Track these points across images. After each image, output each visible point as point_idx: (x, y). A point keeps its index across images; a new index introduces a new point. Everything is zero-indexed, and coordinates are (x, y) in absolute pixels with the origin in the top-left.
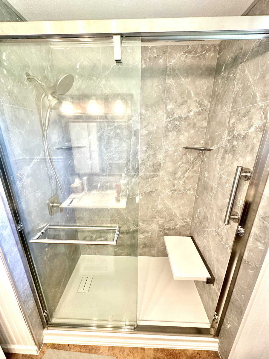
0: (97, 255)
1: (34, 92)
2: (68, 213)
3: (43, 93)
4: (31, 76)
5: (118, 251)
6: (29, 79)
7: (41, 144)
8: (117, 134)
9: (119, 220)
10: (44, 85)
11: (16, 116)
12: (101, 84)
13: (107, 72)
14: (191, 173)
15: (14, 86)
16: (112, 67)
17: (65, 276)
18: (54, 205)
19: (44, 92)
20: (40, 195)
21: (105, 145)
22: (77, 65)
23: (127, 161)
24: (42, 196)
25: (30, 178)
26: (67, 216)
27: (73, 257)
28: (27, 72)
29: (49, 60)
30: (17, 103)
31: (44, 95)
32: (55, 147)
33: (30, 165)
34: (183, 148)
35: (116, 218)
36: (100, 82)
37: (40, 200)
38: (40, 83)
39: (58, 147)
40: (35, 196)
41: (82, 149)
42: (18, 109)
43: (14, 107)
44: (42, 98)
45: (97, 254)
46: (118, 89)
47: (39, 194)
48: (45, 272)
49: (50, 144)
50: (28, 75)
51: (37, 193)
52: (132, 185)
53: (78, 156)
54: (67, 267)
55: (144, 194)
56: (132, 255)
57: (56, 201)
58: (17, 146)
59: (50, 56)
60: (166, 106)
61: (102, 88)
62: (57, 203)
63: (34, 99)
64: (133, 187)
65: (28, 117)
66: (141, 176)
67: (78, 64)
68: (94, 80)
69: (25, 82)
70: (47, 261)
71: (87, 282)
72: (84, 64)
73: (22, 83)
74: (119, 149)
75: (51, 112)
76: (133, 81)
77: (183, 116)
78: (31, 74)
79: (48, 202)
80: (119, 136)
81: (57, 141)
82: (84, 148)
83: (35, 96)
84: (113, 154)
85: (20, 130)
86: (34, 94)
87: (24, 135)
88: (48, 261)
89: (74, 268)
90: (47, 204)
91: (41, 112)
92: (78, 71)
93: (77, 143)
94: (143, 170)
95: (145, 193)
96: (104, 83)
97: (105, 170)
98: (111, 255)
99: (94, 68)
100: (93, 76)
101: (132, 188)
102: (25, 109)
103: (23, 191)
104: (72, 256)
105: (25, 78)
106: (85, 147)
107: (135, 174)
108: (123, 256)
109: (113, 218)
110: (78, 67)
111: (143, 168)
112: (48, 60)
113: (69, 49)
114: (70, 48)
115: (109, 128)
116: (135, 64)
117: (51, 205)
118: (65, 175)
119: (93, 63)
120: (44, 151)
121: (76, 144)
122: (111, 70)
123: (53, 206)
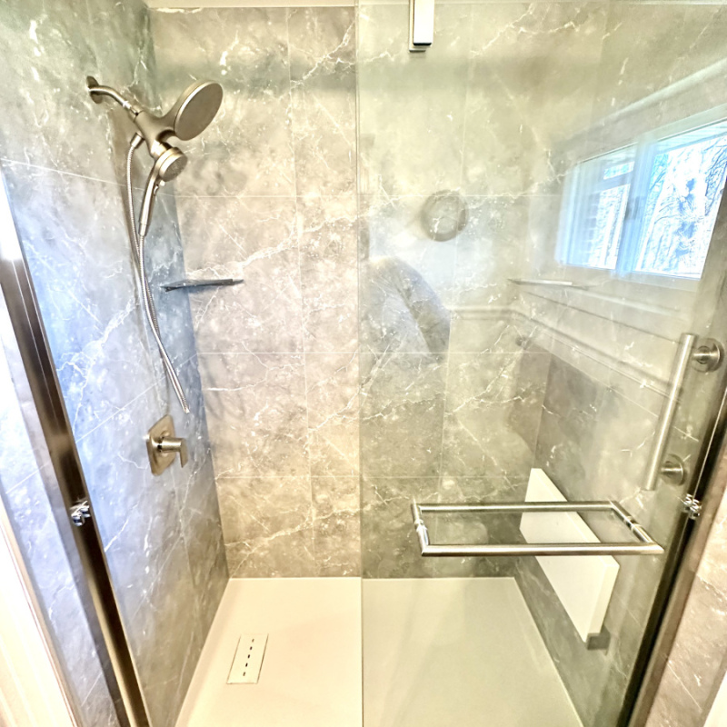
0: (275, 576)
1: (109, 130)
2: (197, 465)
3: (136, 134)
4: (103, 87)
5: (333, 564)
6: (95, 96)
7: (128, 275)
8: (331, 246)
9: (336, 481)
10: (139, 111)
11: (65, 201)
12: (287, 110)
13: (305, 78)
14: (530, 350)
15: (58, 114)
16: (319, 64)
17: (192, 639)
18: (165, 444)
19: (139, 133)
20: (129, 421)
21: (297, 275)
22: (221, 56)
23: (358, 318)
24: (132, 422)
25: (104, 372)
26: (193, 473)
27: (209, 586)
28: (90, 75)
29: (143, 42)
30: (66, 163)
31: (138, 139)
32: (161, 285)
33: (101, 336)
34: (510, 283)
35: (327, 474)
36: (284, 104)
37: (127, 433)
38: (129, 106)
39: (167, 283)
40: (116, 422)
41: (235, 288)
42: (71, 180)
43: (59, 175)
44: (132, 148)
45: (273, 574)
46: (335, 123)
47: (125, 418)
48: (144, 633)
49: (150, 275)
50: (92, 83)
51: (120, 413)
52: (370, 384)
53: (222, 308)
54: (197, 615)
55: (404, 409)
56: (369, 573)
57: (167, 434)
58: (69, 283)
59: (145, 31)
60: (465, 169)
61: (290, 121)
62: (170, 439)
63: (110, 150)
64: (374, 390)
65: (94, 201)
66: (397, 359)
67: (225, 54)
68: (268, 96)
69: (86, 103)
70: (148, 601)
71: (251, 653)
72: (240, 53)
73: (78, 106)
74: (335, 288)
75: (156, 187)
76: (376, 100)
77: (510, 195)
78: (100, 83)
79: (147, 437)
80: (335, 252)
81: (165, 266)
82: (240, 285)
83: (110, 143)
84: (320, 301)
85: (75, 240)
86: (109, 138)
87: (85, 251)
88: (152, 601)
89: (214, 616)
90: (145, 444)
91: (127, 187)
92: (224, 72)
93: (218, 272)
94: (402, 344)
95: (406, 406)
96: (295, 106)
97: (298, 343)
98: (313, 576)
99: (268, 64)
100: (265, 88)
101: (371, 392)
102: (87, 181)
103: (86, 410)
104: (207, 584)
105: (86, 94)
106: (241, 282)
107: (380, 353)
108: (346, 576)
109: (318, 474)
110: (223, 62)
111: (401, 338)
112: (140, 43)
113: (198, 13)
114: (199, 10)
115: (307, 230)
116: (382, 55)
117: (155, 444)
118: (187, 361)
119: (266, 51)
120: (136, 297)
121: (216, 273)
122: (316, 71)
123: (159, 447)
